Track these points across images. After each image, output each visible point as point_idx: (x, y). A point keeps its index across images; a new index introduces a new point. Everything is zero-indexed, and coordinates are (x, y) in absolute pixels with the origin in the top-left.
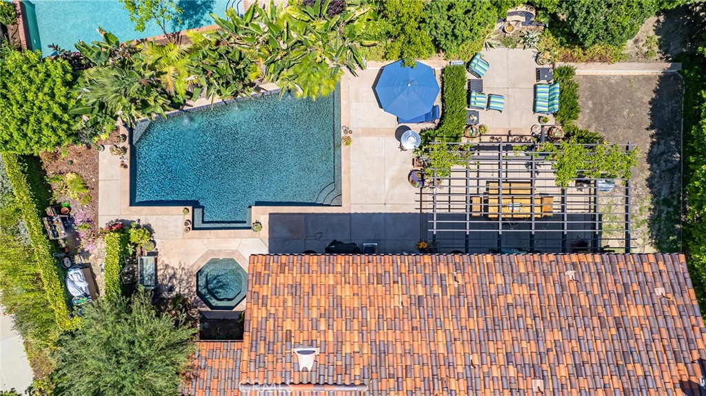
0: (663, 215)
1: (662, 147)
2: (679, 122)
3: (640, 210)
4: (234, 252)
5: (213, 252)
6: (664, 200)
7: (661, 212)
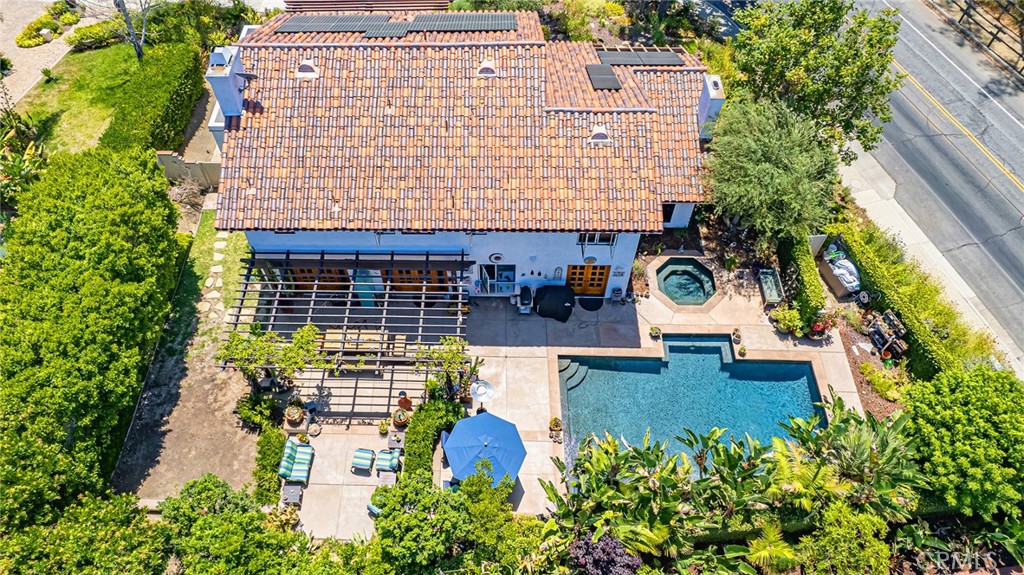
0: (179, 339)
1: (159, 411)
2: (130, 438)
3: (204, 346)
4: (678, 311)
5: (702, 311)
6: (174, 355)
7: (181, 343)
